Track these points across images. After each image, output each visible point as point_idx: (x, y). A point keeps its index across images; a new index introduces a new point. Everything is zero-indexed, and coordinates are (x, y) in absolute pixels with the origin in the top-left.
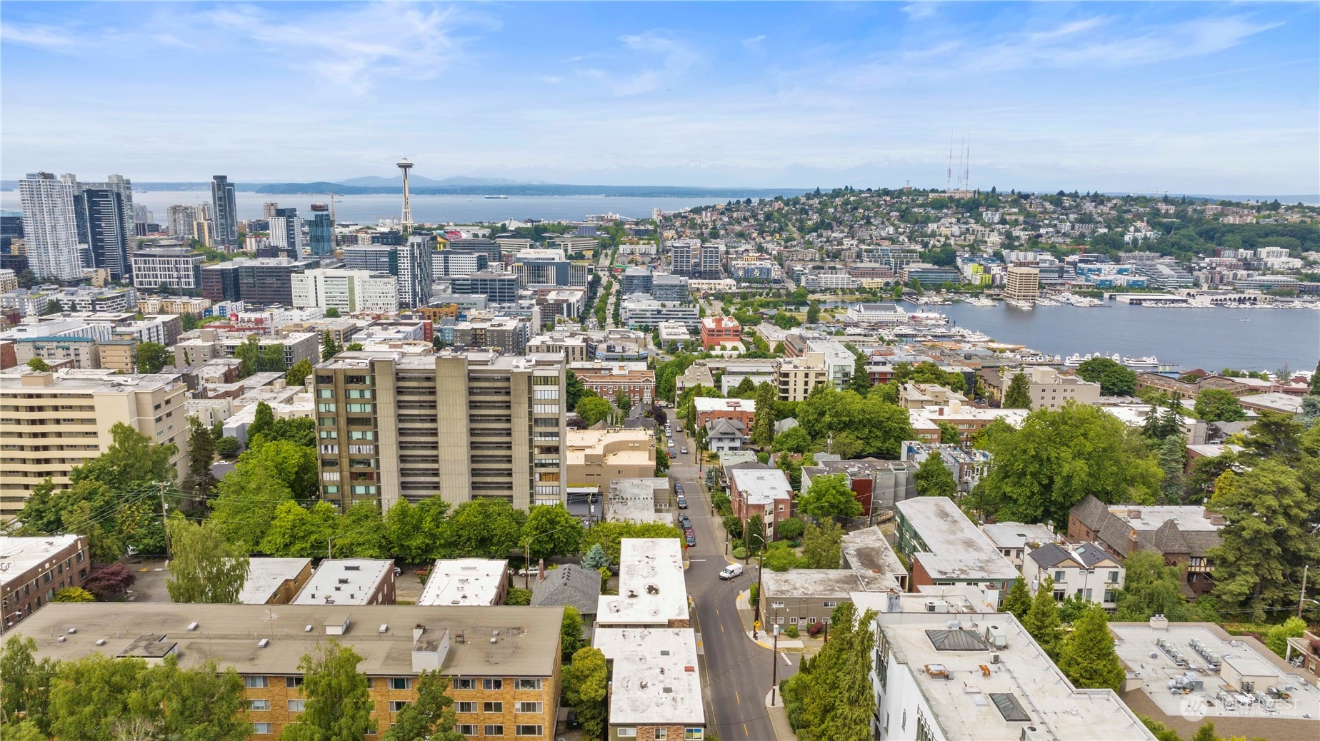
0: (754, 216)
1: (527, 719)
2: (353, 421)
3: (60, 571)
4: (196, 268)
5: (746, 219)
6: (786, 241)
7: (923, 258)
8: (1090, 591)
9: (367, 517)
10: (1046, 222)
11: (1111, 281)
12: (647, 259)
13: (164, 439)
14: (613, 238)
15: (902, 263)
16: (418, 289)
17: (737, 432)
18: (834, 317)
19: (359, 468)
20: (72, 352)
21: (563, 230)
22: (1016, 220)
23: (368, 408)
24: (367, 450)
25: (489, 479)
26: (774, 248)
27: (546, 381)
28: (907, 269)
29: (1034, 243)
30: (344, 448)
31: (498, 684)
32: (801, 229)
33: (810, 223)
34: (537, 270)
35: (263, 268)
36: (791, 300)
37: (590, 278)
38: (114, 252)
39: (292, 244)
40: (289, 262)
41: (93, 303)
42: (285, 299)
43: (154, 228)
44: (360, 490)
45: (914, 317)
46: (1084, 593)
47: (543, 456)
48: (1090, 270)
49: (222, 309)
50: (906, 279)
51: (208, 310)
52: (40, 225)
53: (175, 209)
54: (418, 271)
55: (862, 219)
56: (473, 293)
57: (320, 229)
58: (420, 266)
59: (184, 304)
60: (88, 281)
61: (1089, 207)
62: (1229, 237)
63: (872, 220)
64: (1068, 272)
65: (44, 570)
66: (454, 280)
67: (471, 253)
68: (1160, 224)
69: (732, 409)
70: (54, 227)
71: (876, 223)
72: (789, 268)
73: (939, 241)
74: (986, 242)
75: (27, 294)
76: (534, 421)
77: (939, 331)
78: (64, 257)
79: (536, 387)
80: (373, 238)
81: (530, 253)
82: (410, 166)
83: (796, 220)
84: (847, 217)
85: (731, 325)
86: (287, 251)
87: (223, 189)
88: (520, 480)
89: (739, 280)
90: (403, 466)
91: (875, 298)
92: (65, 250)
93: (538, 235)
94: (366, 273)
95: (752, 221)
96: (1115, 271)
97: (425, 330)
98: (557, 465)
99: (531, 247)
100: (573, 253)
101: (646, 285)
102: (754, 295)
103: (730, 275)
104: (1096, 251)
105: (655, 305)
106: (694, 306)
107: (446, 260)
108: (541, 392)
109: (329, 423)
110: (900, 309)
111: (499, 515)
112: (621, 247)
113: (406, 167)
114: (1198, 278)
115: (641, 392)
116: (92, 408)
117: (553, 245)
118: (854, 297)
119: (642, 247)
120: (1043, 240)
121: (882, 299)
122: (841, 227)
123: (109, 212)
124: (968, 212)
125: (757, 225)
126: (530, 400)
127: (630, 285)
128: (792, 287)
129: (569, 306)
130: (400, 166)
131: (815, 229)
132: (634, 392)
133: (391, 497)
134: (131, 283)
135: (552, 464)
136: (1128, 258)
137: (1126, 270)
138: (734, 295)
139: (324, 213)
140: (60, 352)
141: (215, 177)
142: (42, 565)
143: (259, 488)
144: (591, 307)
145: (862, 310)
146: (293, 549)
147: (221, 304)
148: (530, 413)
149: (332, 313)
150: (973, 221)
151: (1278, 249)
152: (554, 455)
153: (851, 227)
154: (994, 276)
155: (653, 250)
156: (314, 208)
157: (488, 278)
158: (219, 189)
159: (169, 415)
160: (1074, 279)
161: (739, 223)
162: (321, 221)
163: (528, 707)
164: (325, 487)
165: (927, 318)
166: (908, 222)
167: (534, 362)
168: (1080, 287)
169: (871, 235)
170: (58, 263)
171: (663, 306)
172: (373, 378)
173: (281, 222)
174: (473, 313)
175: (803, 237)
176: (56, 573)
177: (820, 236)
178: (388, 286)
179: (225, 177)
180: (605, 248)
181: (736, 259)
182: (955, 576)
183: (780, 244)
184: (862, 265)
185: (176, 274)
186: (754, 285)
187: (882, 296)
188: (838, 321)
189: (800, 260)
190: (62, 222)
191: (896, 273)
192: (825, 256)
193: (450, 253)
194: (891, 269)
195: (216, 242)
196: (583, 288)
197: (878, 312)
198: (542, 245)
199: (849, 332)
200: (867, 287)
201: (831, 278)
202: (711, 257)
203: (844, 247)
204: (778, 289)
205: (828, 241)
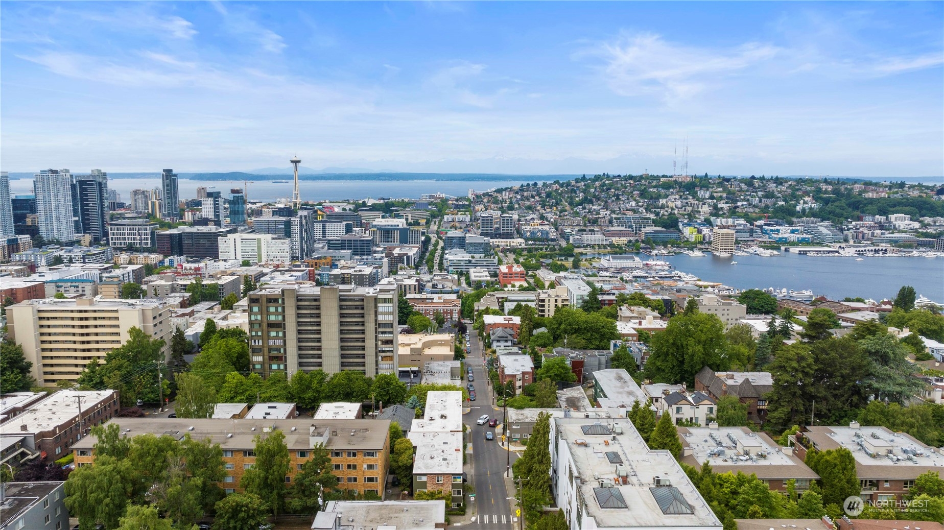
0: (539, 194)
1: (370, 473)
2: (271, 325)
3: (105, 410)
4: (152, 233)
5: (533, 197)
6: (561, 212)
7: (655, 223)
9: (279, 381)
10: (742, 197)
11: (786, 238)
12: (463, 225)
14: (440, 211)
15: (640, 227)
16: (305, 246)
17: (509, 336)
18: (591, 264)
19: (274, 353)
20: (80, 289)
21: (405, 205)
22: (721, 197)
23: (280, 318)
24: (279, 342)
25: (351, 360)
26: (552, 217)
27: (385, 301)
28: (643, 231)
29: (733, 213)
30: (265, 341)
31: (354, 455)
32: (571, 204)
33: (577, 199)
34: (387, 233)
35: (198, 233)
36: (562, 253)
37: (423, 238)
38: (96, 223)
39: (217, 216)
40: (217, 229)
41: (84, 258)
42: (215, 255)
43: (121, 205)
44: (275, 367)
45: (647, 264)
46: (694, 420)
47: (384, 346)
48: (771, 231)
49: (171, 261)
50: (643, 238)
51: (162, 262)
52: (47, 204)
53: (136, 193)
54: (304, 235)
55: (614, 196)
56: (342, 249)
57: (237, 206)
58: (306, 231)
59: (145, 258)
60: (78, 242)
61: (772, 187)
62: (869, 207)
63: (620, 197)
64: (756, 232)
66: (329, 240)
67: (341, 222)
68: (821, 199)
69: (507, 322)
70: (57, 206)
71: (623, 199)
72: (562, 230)
73: (667, 211)
74: (700, 212)
75: (39, 252)
76: (378, 325)
77: (663, 274)
78: (63, 227)
79: (379, 305)
80: (273, 211)
81: (381, 221)
82: (299, 162)
83: (568, 197)
84: (603, 195)
85: (519, 270)
86: (214, 221)
87: (170, 178)
88: (370, 360)
89: (527, 239)
90: (300, 352)
91: (621, 251)
92: (64, 222)
93: (387, 209)
94: (269, 236)
95: (537, 198)
96: (789, 231)
97: (310, 274)
98: (392, 351)
99: (383, 217)
100: (412, 221)
101: (461, 243)
102: (537, 249)
103: (520, 234)
104: (776, 217)
105: (467, 257)
106: (494, 258)
107: (324, 227)
108: (382, 307)
109: (256, 326)
110: (637, 259)
111: (357, 379)
112: (446, 217)
113: (296, 162)
114: (847, 236)
115: (451, 313)
116: (117, 318)
117: (398, 216)
118: (606, 251)
119: (460, 217)
120: (739, 210)
121: (626, 252)
122: (599, 202)
123: (93, 194)
124: (687, 191)
125: (541, 201)
126: (376, 312)
127: (450, 243)
128: (563, 244)
129: (408, 258)
130: (292, 162)
131: (581, 203)
132: (447, 313)
133: (293, 369)
134: (108, 244)
135: (389, 351)
136: (799, 222)
137: (797, 231)
138: (523, 250)
139: (240, 195)
141: (164, 170)
142: (96, 405)
143: (215, 366)
144: (424, 259)
145: (611, 259)
147: (170, 258)
148: (376, 320)
149: (246, 264)
150: (691, 197)
151: (903, 215)
152: (390, 346)
153: (606, 202)
154: (704, 235)
155: (468, 219)
156: (233, 191)
157: (352, 239)
158: (167, 178)
159: (161, 323)
160: (760, 237)
161: (528, 199)
162: (238, 201)
163: (370, 467)
164: (254, 365)
165: (656, 265)
166: (646, 198)
167: (378, 290)
168: (765, 242)
169: (619, 208)
170: (59, 231)
171: (473, 257)
172: (283, 300)
173: (210, 201)
174: (342, 262)
175: (572, 209)
176: (103, 410)
177: (584, 208)
178: (285, 244)
179: (171, 170)
180: (435, 218)
181: (525, 225)
183: (556, 214)
184: (613, 228)
185: (138, 237)
186: (537, 243)
187: (625, 250)
188: (594, 267)
189: (569, 225)
190: (62, 203)
191: (636, 233)
192: (587, 222)
193: (326, 222)
194: (633, 231)
195: (164, 215)
196: (418, 245)
197: (622, 261)
198: (390, 216)
199: (601, 275)
200: (616, 243)
201: (591, 238)
202: (507, 224)
203: (600, 216)
204: (554, 246)
205: (589, 212)
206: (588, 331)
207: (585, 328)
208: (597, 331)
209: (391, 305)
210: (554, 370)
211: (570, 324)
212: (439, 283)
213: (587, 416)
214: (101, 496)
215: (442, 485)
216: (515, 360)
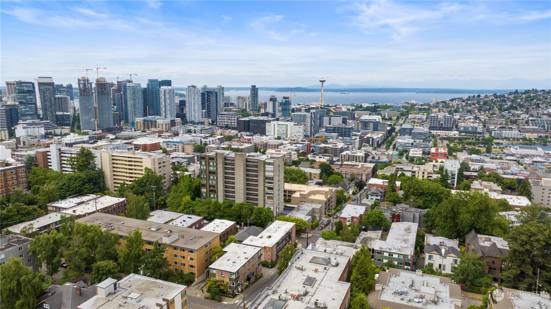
0: (478, 103)
1: (191, 263)
2: (211, 173)
3: (119, 208)
4: (238, 119)
5: (474, 104)
6: (491, 115)
8: (444, 266)
9: (206, 204)
12: (420, 121)
13: (162, 174)
14: (408, 112)
16: (313, 130)
17: (379, 193)
18: (502, 151)
19: (212, 188)
20: (177, 146)
21: (386, 107)
23: (215, 169)
24: (214, 182)
25: (252, 197)
26: (483, 117)
27: (269, 164)
30: (208, 181)
31: (184, 250)
32: (500, 109)
33: (506, 106)
34: (365, 124)
35: (257, 120)
36: (484, 142)
37: (389, 128)
38: (213, 113)
39: (274, 111)
40: (267, 118)
41: (201, 131)
42: (263, 132)
43: (232, 104)
44: (212, 196)
45: (548, 153)
46: (442, 267)
47: (268, 190)
49: (241, 135)
51: (237, 135)
52: (190, 103)
53: (239, 98)
54: (313, 123)
55: (535, 105)
56: (334, 133)
57: (286, 106)
58: (314, 121)
59: (229, 132)
60: (203, 123)
63: (540, 105)
65: (113, 206)
66: (327, 127)
67: (340, 117)
69: (383, 184)
70: (194, 104)
71: (542, 107)
72: (488, 127)
75: (183, 127)
76: (266, 178)
78: (196, 115)
79: (266, 166)
80: (307, 110)
81: (366, 117)
82: (324, 81)
83: (499, 105)
84: (527, 104)
85: (443, 151)
86: (272, 114)
87: (254, 90)
88: (260, 198)
89: (460, 132)
90: (226, 189)
91: (530, 143)
92: (197, 112)
93: (374, 110)
94: (292, 123)
95: (477, 105)
97: (307, 146)
99: (370, 115)
100: (387, 118)
101: (409, 132)
102: (466, 139)
103: (457, 129)
105: (411, 141)
106: (429, 143)
107: (330, 119)
108: (268, 167)
109: (204, 173)
110: (540, 149)
111: (246, 208)
112: (410, 116)
113: (323, 82)
115: (362, 175)
116: (141, 162)
117: (379, 114)
118: (519, 142)
119: (419, 116)
121: (534, 144)
122: (522, 109)
123: (213, 98)
125: (479, 107)
126: (264, 170)
127: (403, 132)
128: (487, 136)
129: (373, 140)
130: (321, 81)
131: (508, 109)
132: (359, 175)
133: (221, 200)
134: (217, 124)
135: (271, 194)
138: (455, 139)
139: (288, 100)
140: (174, 146)
141: (252, 86)
142: (113, 205)
143: (181, 192)
144: (386, 141)
145: (518, 148)
146: (185, 211)
147: (241, 133)
148: (264, 175)
149: (279, 138)
152: (272, 191)
153: (528, 109)
155: (424, 117)
156: (284, 98)
157: (340, 127)
158: (253, 90)
159: (164, 166)
161: (470, 106)
162: (286, 103)
163: (192, 259)
164: (202, 194)
169: (538, 113)
170: (195, 116)
171: (415, 141)
173: (271, 103)
174: (331, 140)
175: (500, 113)
176: (117, 208)
177: (510, 113)
178: (301, 129)
179: (255, 86)
180: (403, 116)
181: (461, 122)
182: (384, 250)
183: (487, 116)
184: (528, 127)
185: (230, 121)
186: (468, 134)
187: (534, 143)
188: (504, 153)
189: (494, 124)
190: (197, 102)
191: (547, 131)
192: (509, 122)
193: (332, 116)
194: (545, 130)
195: (251, 110)
196: (384, 132)
197: (527, 150)
198: (375, 114)
199: (507, 158)
200: (528, 138)
201: (508, 133)
202: (448, 121)
203: (520, 118)
204: (479, 137)
205: (513, 115)
206: (430, 195)
207: (428, 193)
208: (436, 195)
209: (273, 166)
210: (372, 218)
211: (417, 189)
212: (377, 156)
213: (325, 251)
214: (42, 249)
215: (224, 277)
216: (354, 208)
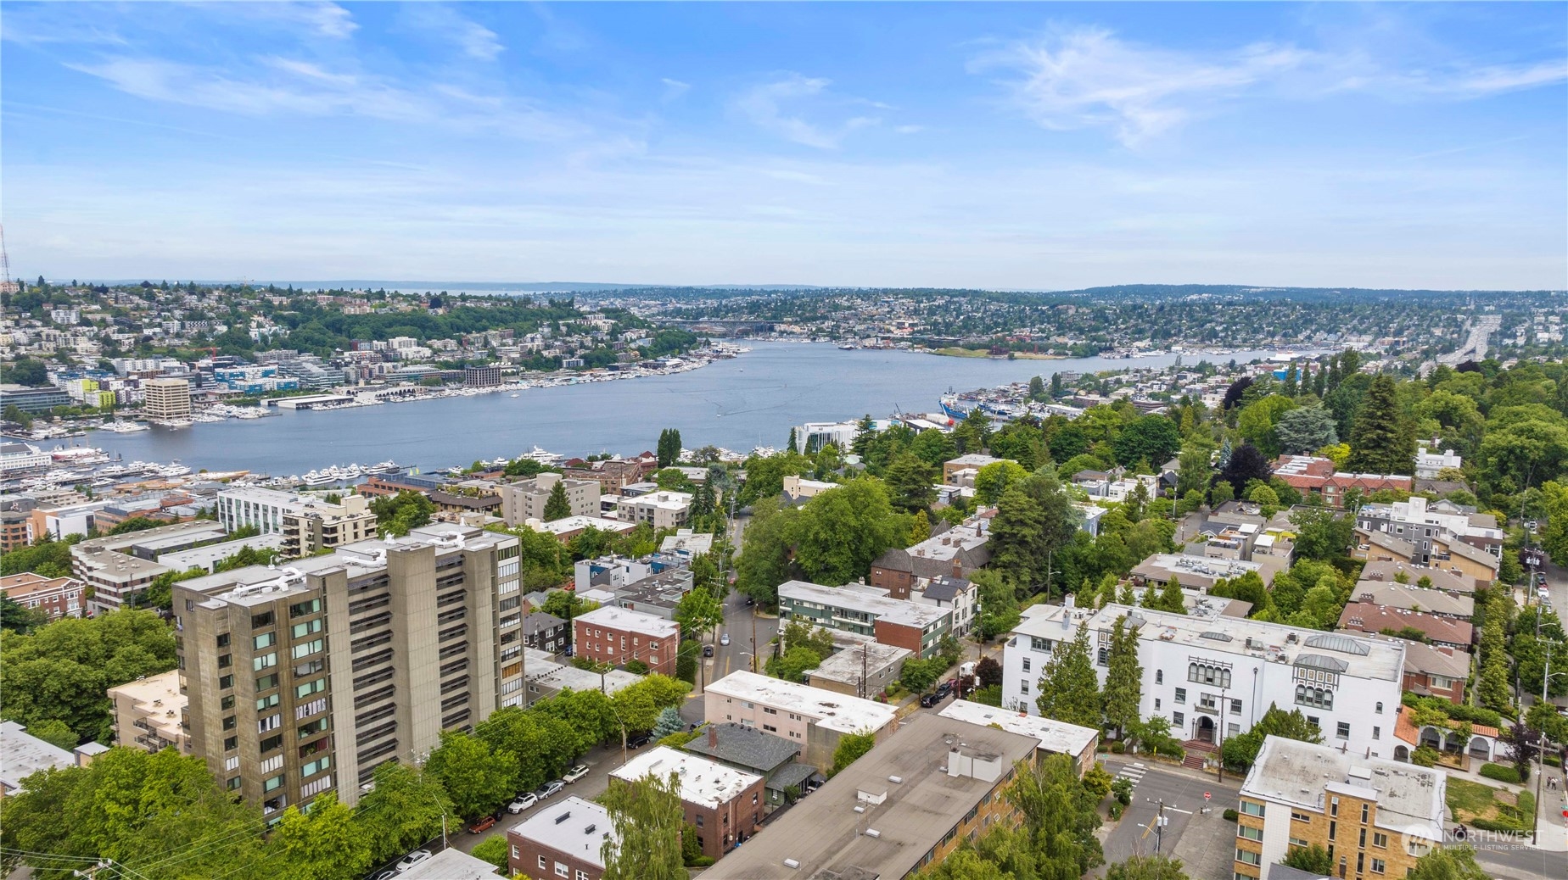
10: (147, 320)
11: (260, 386)
22: (103, 320)
29: (144, 348)
48: (232, 375)
61: (192, 300)
62: (357, 328)
64: (207, 379)
68: (283, 318)
74: (75, 350)
96: (260, 374)
104: (227, 352)
114: (347, 374)
120: (155, 343)
124: (25, 311)
136: (266, 358)
137: (272, 372)
150: (39, 323)
151: (406, 338)
154: (117, 392)
160: (215, 387)
168: (229, 396)
